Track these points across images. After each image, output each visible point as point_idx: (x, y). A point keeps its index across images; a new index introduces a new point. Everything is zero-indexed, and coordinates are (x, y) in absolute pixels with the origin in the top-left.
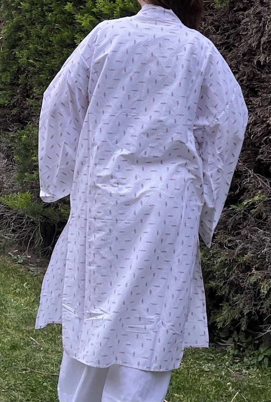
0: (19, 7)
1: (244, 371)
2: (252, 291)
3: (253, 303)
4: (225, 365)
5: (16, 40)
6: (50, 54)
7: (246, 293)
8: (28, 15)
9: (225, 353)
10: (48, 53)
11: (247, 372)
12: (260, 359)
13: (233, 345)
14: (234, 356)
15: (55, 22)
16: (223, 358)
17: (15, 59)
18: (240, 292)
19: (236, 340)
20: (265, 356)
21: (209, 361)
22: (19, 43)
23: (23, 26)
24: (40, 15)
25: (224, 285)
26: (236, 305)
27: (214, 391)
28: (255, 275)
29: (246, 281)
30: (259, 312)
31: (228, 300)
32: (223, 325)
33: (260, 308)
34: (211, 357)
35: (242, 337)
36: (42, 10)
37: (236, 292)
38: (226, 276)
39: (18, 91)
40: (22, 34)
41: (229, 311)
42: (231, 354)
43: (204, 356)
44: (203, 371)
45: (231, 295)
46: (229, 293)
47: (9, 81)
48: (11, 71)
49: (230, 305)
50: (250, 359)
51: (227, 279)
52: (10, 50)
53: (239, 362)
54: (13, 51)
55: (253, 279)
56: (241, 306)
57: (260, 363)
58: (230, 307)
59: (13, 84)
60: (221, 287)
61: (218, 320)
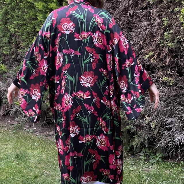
0: (5, 2)
1: (151, 167)
2: (147, 127)
3: (149, 133)
4: (141, 165)
5: (6, 20)
6: (26, 25)
7: (145, 129)
8: (10, 6)
9: (140, 159)
10: (24, 24)
11: (152, 167)
12: (157, 159)
13: (143, 155)
14: (145, 160)
15: (25, 7)
16: (139, 162)
17: (8, 30)
18: (142, 129)
19: (144, 152)
20: (160, 157)
21: (133, 165)
22: (8, 21)
23: (9, 12)
24: (16, 5)
25: (133, 127)
26: (141, 135)
27: (137, 180)
28: (148, 120)
29: (144, 123)
30: (153, 137)
31: (137, 134)
32: (137, 146)
33: (153, 135)
34: (134, 163)
35: (147, 150)
36: (17, 2)
37: (140, 129)
38: (134, 122)
39: (13, 46)
40: (9, 16)
41: (138, 139)
42: (143, 159)
43: (130, 163)
44: (130, 171)
45: (138, 131)
46: (137, 130)
47: (7, 42)
48: (7, 36)
49: (138, 136)
50: (153, 160)
51: (135, 123)
52: (4, 25)
53: (147, 163)
54: (6, 26)
55: (147, 122)
56: (144, 135)
57: (158, 161)
58: (138, 137)
59: (10, 43)
60: (132, 128)
61: (133, 144)
